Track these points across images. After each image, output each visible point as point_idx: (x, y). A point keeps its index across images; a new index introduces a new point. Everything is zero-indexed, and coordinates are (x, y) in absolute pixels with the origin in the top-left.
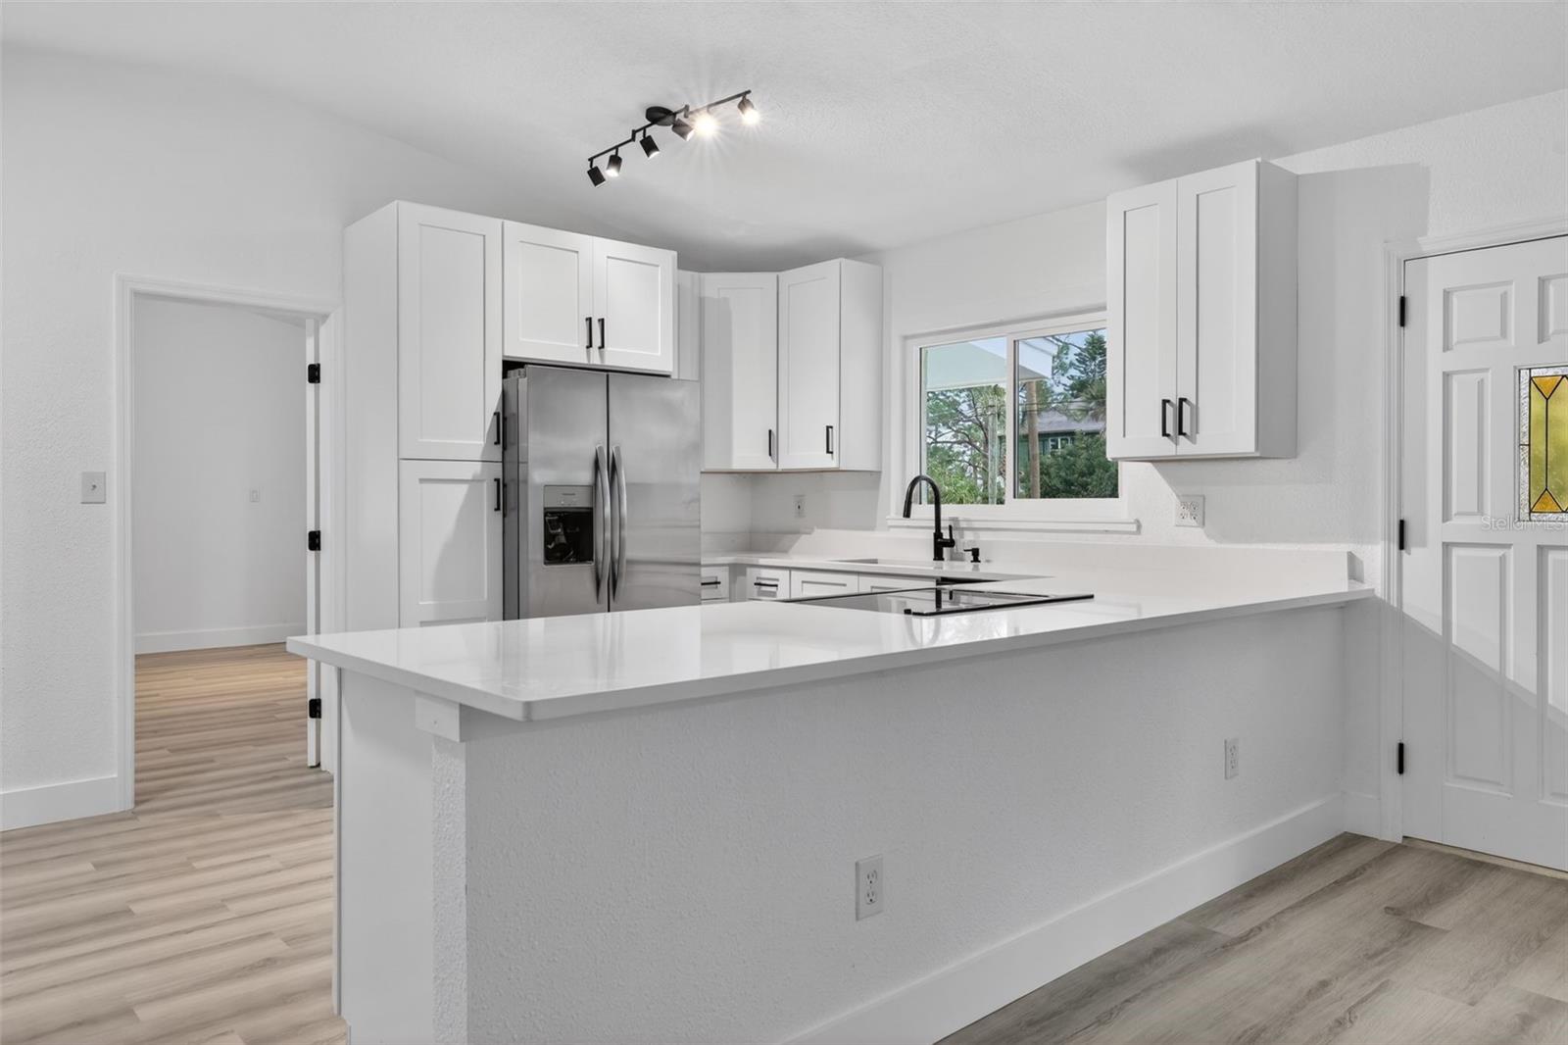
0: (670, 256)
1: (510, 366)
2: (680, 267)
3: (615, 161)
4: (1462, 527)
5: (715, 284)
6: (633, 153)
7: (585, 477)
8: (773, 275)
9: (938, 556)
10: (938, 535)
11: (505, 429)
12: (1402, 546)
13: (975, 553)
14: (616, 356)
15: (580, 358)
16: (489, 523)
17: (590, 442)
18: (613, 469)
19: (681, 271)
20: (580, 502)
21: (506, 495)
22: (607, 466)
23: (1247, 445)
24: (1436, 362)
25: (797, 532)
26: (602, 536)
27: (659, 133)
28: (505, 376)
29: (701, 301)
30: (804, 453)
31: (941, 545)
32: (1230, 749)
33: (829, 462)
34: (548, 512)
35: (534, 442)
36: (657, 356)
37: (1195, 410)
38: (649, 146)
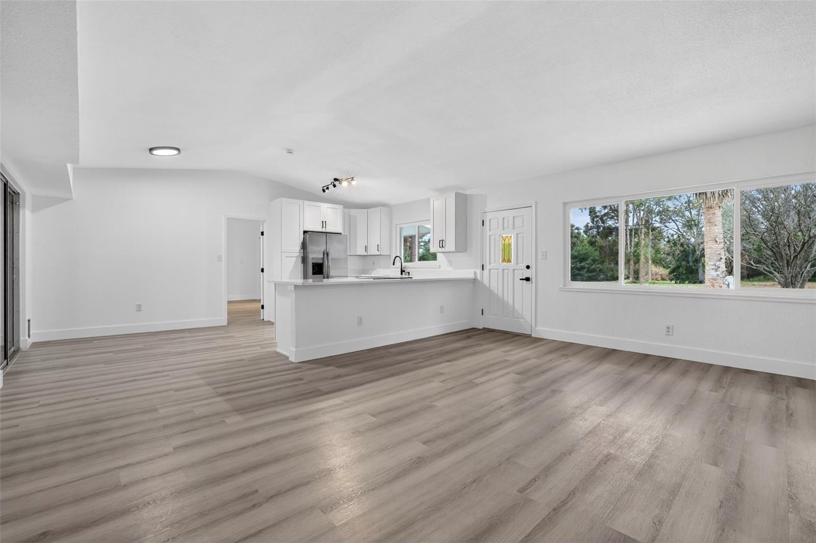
0: (342, 206)
1: (305, 232)
2: (344, 208)
3: (328, 188)
4: (493, 265)
5: (354, 212)
6: (331, 187)
7: (321, 256)
8: (367, 210)
9: (402, 274)
10: (402, 269)
11: (304, 246)
12: (483, 269)
13: (409, 273)
14: (329, 229)
15: (320, 230)
16: (300, 266)
17: (322, 248)
18: (328, 255)
19: (345, 209)
20: (320, 261)
21: (304, 260)
22: (325, 254)
23: (454, 250)
24: (488, 233)
25: (373, 269)
26: (325, 270)
27: (336, 183)
28: (304, 234)
29: (350, 216)
30: (373, 251)
31: (402, 271)
32: (442, 308)
33: (378, 253)
34: (313, 263)
35: (310, 248)
36: (338, 229)
37: (445, 242)
38: (335, 186)
